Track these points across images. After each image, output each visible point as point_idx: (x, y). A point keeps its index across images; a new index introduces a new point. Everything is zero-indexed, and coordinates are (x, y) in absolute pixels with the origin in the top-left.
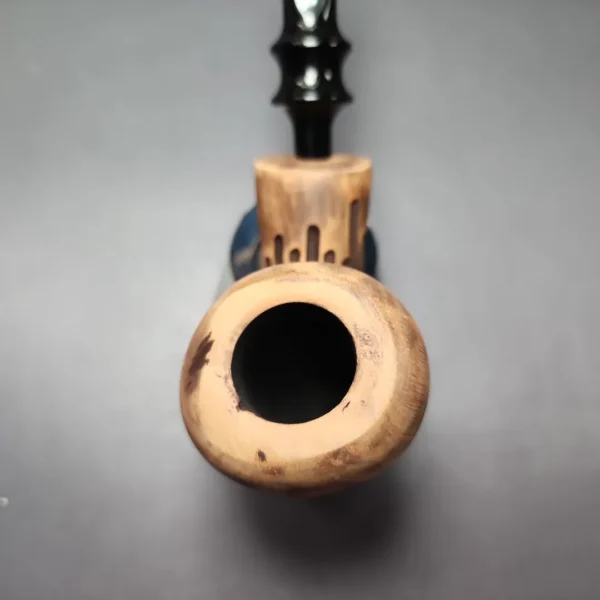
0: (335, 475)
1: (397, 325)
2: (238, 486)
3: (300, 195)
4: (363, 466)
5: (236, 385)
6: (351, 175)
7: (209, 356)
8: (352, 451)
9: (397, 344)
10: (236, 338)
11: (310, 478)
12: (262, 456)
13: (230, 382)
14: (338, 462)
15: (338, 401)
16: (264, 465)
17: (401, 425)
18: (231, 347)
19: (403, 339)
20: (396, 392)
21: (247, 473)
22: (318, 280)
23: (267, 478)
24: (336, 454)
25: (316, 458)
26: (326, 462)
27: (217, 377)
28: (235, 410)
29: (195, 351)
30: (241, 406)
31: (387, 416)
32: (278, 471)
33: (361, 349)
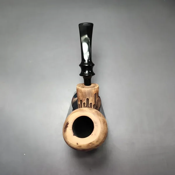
0: (90, 147)
1: (101, 120)
2: (74, 150)
3: (85, 93)
4: (95, 145)
5: (73, 131)
6: (95, 89)
7: (68, 126)
8: (93, 143)
9: (101, 123)
10: (73, 122)
11: (86, 148)
12: (77, 144)
13: (72, 131)
14: (90, 145)
15: (91, 134)
16: (78, 145)
17: (102, 138)
18: (72, 124)
19: (102, 123)
20: (101, 132)
21: (75, 147)
22: (87, 112)
23: (79, 148)
24: (90, 143)
25: (87, 144)
26: (88, 145)
27: (70, 129)
28: (73, 136)
29: (65, 125)
30: (74, 135)
31: (99, 137)
32: (80, 146)
33: (95, 125)
